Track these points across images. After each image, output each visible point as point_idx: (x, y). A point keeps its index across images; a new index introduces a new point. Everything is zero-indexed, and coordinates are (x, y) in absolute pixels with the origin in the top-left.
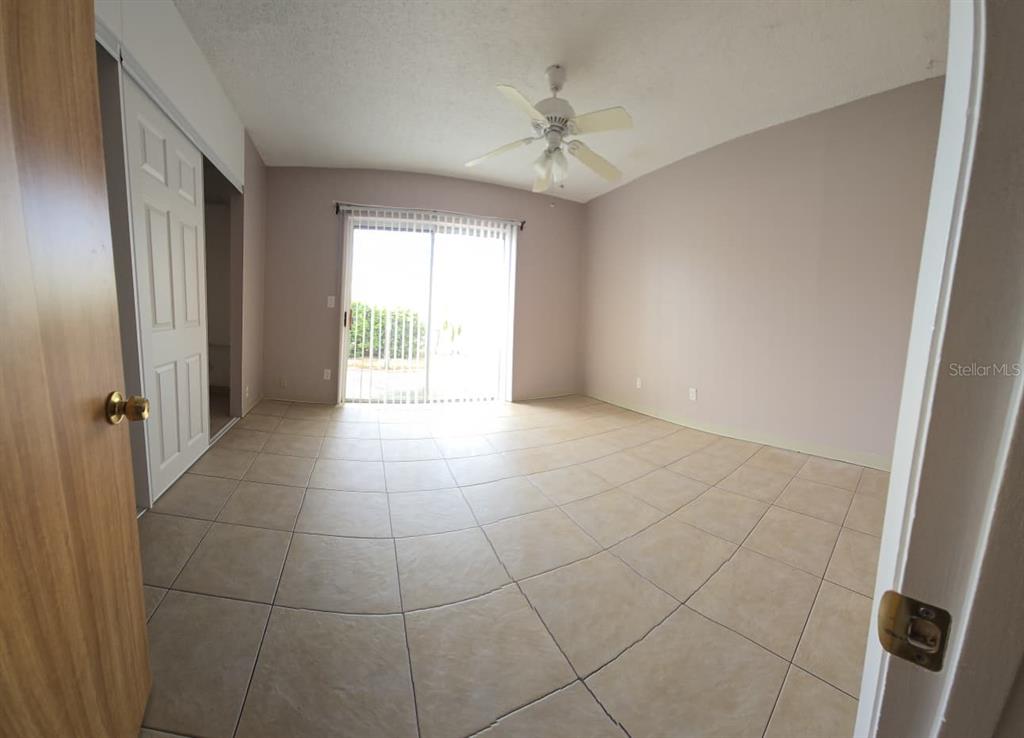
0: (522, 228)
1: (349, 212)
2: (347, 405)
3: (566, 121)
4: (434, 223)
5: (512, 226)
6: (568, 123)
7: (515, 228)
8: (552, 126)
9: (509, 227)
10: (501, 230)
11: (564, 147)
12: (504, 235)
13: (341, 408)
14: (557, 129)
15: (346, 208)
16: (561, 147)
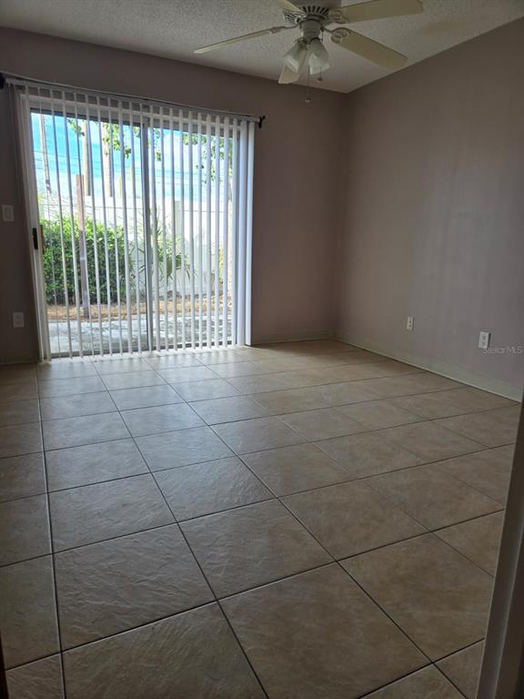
0: (260, 125)
1: (21, 88)
2: (54, 362)
3: (327, 10)
4: (146, 114)
5: (248, 122)
6: (330, 13)
7: (252, 125)
8: (309, 15)
9: (244, 123)
10: (235, 127)
11: (325, 37)
12: (239, 133)
13: (48, 366)
14: (316, 18)
15: (16, 82)
16: (320, 37)
